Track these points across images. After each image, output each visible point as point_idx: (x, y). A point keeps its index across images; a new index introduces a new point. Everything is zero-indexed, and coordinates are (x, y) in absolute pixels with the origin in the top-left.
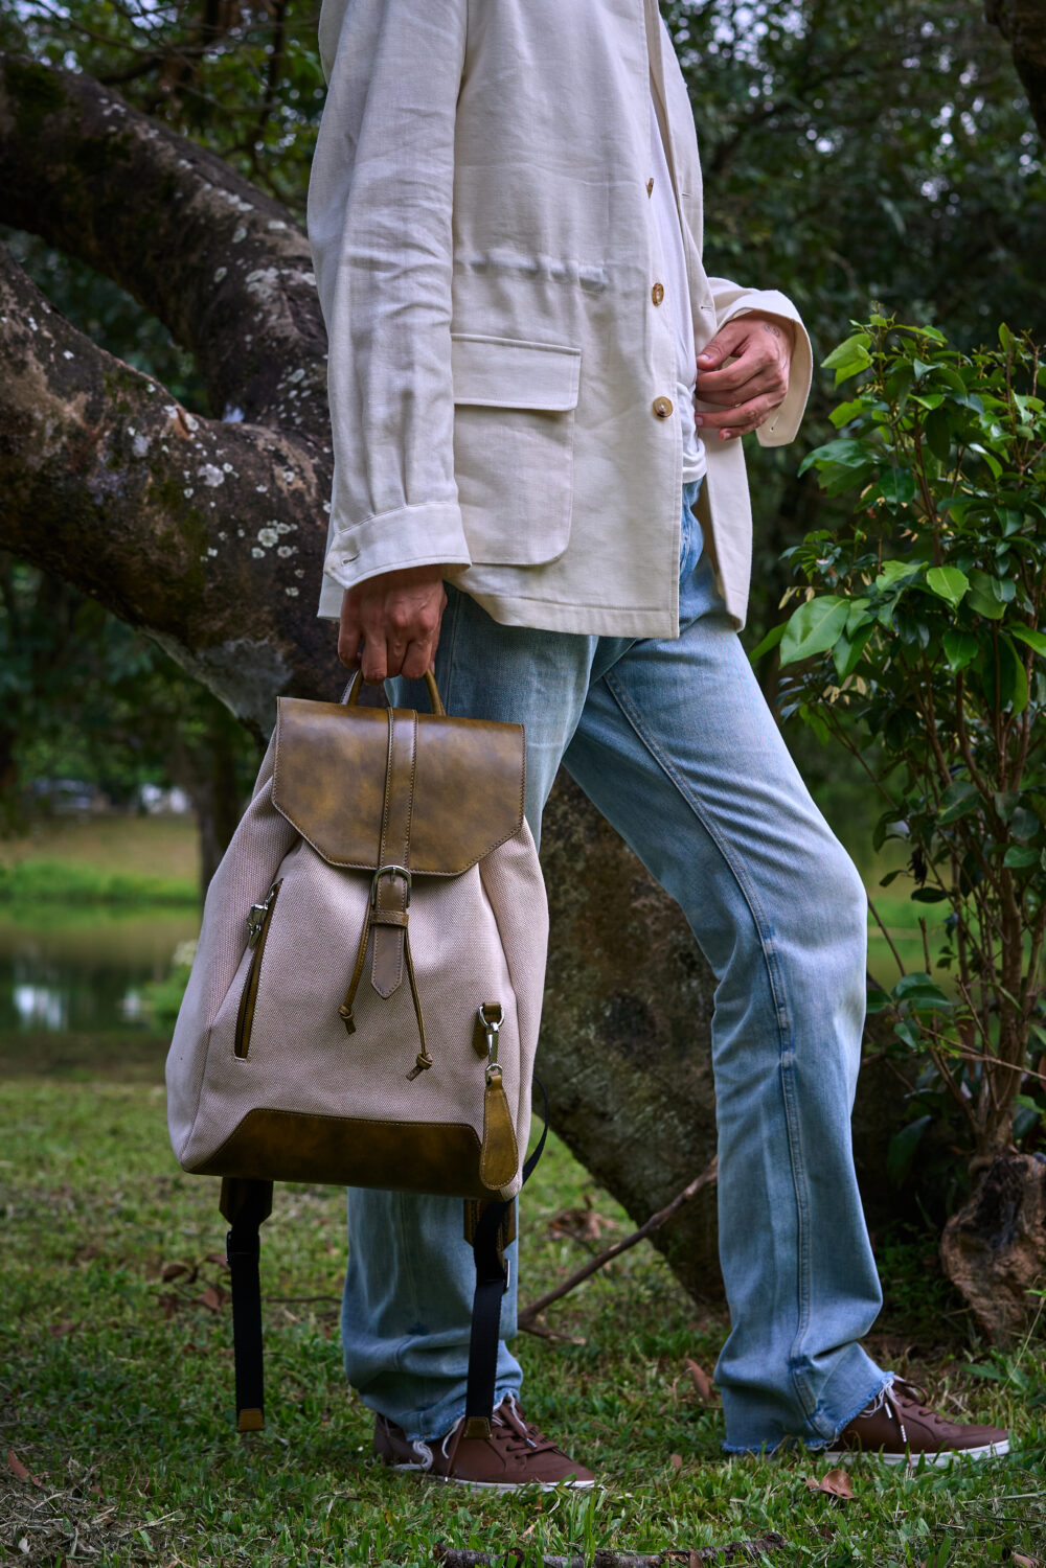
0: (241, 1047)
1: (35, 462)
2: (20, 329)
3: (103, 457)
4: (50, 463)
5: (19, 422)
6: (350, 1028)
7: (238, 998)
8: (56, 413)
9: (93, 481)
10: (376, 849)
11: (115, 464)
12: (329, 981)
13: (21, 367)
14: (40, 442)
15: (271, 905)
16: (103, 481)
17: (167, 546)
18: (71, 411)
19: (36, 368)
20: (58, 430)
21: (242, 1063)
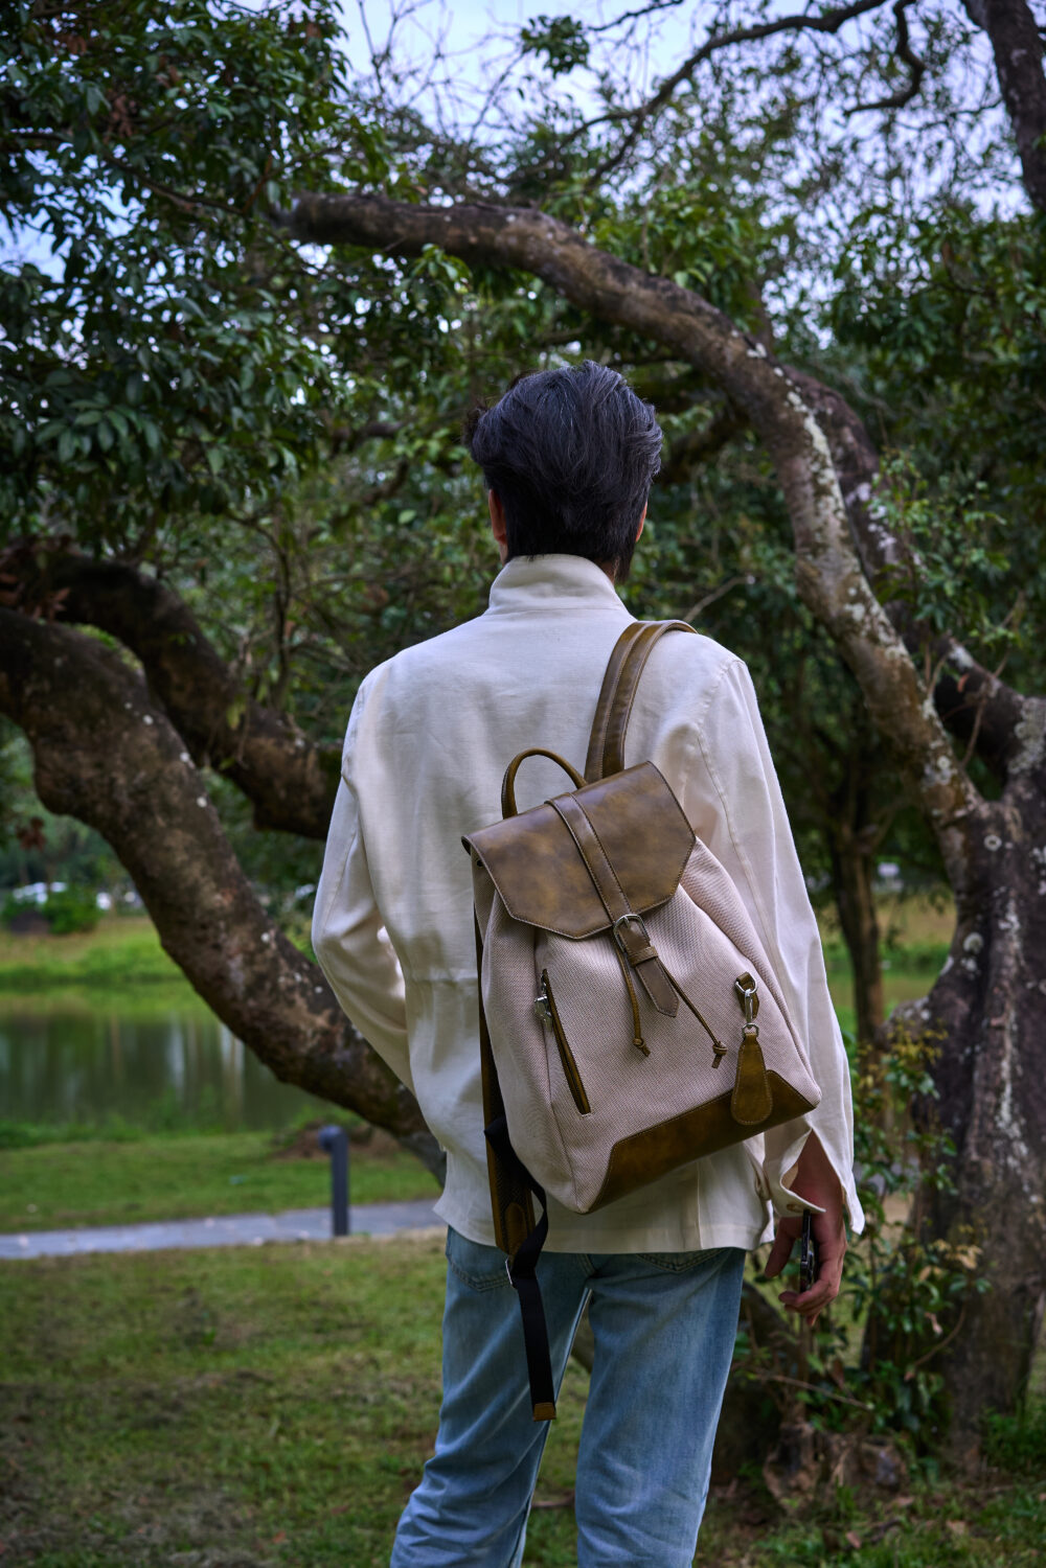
0: (583, 1106)
1: (303, 1051)
2: (290, 982)
3: (339, 1041)
4: (312, 1050)
5: (295, 1032)
6: (646, 1052)
7: (561, 1072)
8: (312, 1024)
9: (336, 1056)
10: (602, 910)
11: (347, 1045)
12: (615, 1030)
13: (291, 1003)
14: (305, 1040)
15: (548, 992)
16: (341, 1055)
17: (378, 1086)
18: (321, 1021)
19: (300, 1002)
20: (315, 1033)
21: (590, 1117)
